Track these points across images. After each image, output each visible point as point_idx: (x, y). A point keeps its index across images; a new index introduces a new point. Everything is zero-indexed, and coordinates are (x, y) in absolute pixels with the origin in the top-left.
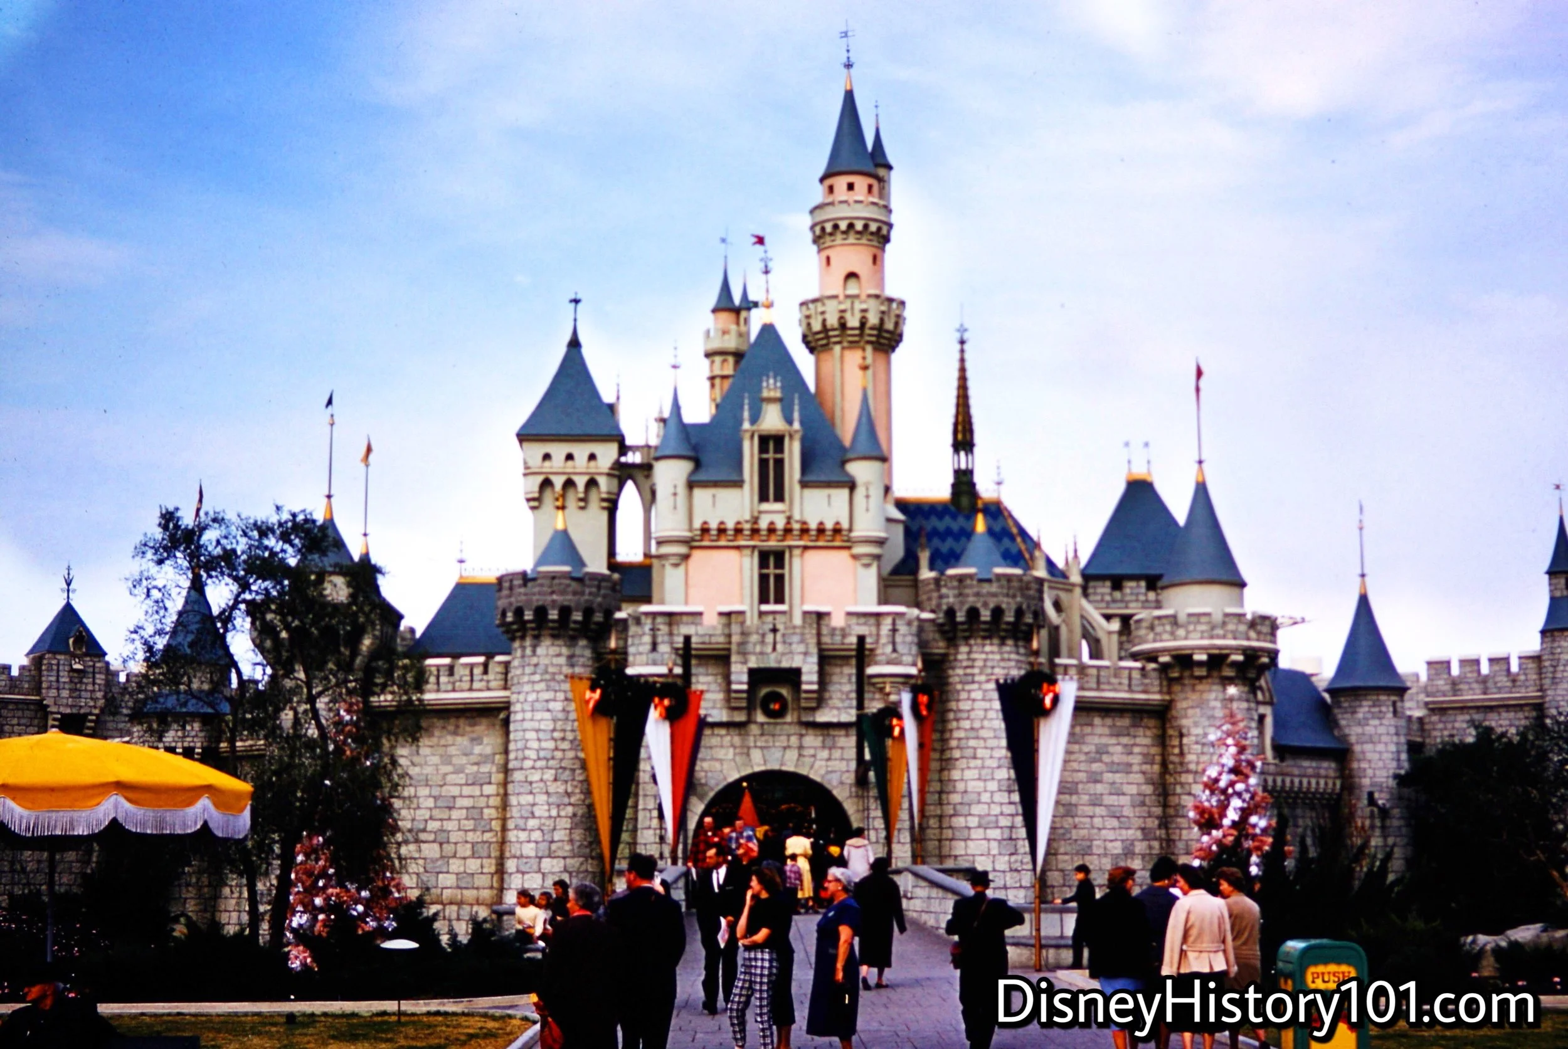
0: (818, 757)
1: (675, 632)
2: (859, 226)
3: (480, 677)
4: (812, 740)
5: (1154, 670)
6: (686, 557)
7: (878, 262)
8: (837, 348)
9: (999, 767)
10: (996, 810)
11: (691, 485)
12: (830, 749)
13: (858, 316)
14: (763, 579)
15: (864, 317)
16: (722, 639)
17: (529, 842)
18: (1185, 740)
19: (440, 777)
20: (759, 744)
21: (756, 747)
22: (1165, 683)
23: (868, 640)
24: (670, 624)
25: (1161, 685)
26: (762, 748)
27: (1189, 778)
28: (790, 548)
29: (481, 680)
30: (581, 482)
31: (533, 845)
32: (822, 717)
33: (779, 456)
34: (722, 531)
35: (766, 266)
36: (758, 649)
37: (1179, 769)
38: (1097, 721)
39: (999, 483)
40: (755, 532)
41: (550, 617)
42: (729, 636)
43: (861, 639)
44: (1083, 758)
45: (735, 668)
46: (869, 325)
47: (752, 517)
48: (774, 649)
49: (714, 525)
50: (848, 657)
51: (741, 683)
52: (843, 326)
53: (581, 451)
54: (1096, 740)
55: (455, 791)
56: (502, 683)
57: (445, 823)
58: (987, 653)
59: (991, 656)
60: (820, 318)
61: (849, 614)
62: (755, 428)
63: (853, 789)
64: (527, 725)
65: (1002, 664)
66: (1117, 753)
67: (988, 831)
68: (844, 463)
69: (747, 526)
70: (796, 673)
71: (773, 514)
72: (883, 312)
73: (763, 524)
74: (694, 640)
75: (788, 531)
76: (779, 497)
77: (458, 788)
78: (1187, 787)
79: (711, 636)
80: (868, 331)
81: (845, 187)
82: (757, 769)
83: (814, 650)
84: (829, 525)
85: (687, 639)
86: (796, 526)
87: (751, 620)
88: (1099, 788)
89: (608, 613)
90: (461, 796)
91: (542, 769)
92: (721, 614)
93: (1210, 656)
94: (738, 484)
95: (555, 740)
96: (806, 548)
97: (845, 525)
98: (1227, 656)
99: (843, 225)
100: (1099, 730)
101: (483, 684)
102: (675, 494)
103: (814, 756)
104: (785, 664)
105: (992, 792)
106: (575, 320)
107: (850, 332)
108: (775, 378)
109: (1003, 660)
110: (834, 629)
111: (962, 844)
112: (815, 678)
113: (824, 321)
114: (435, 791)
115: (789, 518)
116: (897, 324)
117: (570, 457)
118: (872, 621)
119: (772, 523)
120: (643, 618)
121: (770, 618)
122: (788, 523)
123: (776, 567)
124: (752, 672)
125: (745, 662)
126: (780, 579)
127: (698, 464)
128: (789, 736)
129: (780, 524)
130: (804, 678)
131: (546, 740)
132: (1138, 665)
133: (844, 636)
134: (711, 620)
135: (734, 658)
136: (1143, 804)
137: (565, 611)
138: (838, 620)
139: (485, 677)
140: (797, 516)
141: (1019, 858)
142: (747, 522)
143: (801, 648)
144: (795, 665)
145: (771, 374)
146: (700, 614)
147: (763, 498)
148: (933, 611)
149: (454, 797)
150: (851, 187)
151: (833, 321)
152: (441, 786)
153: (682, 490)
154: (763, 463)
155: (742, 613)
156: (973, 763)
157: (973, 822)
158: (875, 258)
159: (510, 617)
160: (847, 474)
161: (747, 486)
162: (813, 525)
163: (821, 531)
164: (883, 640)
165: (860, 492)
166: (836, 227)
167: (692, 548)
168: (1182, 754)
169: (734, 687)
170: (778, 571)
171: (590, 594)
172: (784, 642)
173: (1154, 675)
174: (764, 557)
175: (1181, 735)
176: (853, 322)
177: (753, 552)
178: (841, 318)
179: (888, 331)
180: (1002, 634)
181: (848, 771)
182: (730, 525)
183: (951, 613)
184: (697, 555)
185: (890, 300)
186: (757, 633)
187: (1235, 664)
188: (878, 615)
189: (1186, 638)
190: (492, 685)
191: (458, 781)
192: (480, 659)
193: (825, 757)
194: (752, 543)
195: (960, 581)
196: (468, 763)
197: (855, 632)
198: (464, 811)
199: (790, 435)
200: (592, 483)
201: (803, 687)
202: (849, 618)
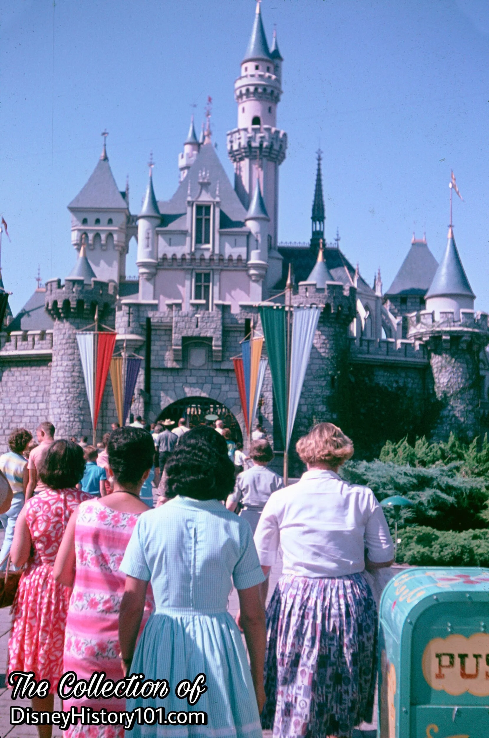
0: (223, 390)
1: (142, 315)
2: (260, 89)
3: (38, 342)
4: (219, 379)
6: (154, 275)
11: (157, 233)
12: (230, 384)
14: (198, 288)
16: (167, 320)
19: (17, 399)
20: (189, 381)
23: (251, 322)
24: (139, 311)
28: (213, 270)
29: (39, 344)
30: (104, 235)
32: (225, 366)
33: (207, 217)
34: (174, 260)
36: (188, 326)
39: (338, 240)
40: (193, 260)
42: (172, 318)
43: (248, 321)
45: (174, 336)
46: (264, 146)
47: (191, 252)
48: (197, 326)
49: (169, 256)
50: (240, 331)
51: (178, 345)
52: (249, 146)
56: (50, 345)
60: (238, 142)
61: (242, 306)
62: (194, 200)
69: (188, 257)
70: (210, 339)
71: (204, 250)
73: (198, 256)
74: (152, 320)
75: (212, 260)
76: (207, 241)
77: (26, 405)
79: (162, 318)
83: (220, 327)
84: (235, 257)
85: (149, 320)
86: (216, 258)
87: (185, 308)
90: (28, 409)
92: (167, 305)
94: (183, 233)
96: (222, 270)
97: (244, 257)
101: (39, 346)
102: (148, 238)
103: (220, 389)
104: (203, 334)
108: (206, 171)
110: (233, 315)
112: (220, 343)
113: (240, 143)
115: (213, 252)
117: (98, 221)
118: (255, 311)
119: (202, 255)
120: (123, 307)
121: (195, 308)
122: (212, 255)
123: (205, 281)
124: (185, 339)
125: (180, 333)
126: (207, 288)
128: (206, 376)
129: (207, 255)
130: (214, 343)
133: (238, 319)
134: (163, 309)
135: (174, 331)
138: (235, 310)
139: (41, 342)
140: (217, 252)
142: (188, 254)
143: (213, 326)
144: (209, 335)
145: (204, 169)
147: (198, 241)
149: (24, 410)
152: (17, 404)
153: (152, 236)
154: (198, 221)
158: (270, 109)
159: (51, 307)
160: (246, 228)
161: (189, 235)
162: (226, 257)
163: (230, 260)
165: (253, 238)
167: (158, 269)
169: (174, 347)
170: (206, 284)
171: (95, 294)
172: (203, 322)
174: (198, 276)
177: (192, 272)
182: (179, 256)
184: (160, 274)
186: (188, 316)
188: (258, 307)
190: (45, 346)
191: (26, 401)
192: (38, 332)
193: (226, 390)
194: (191, 267)
195: (306, 289)
196: (31, 391)
197: (244, 317)
198: (29, 418)
199: (214, 204)
200: (110, 235)
201: (214, 348)
202: (241, 308)
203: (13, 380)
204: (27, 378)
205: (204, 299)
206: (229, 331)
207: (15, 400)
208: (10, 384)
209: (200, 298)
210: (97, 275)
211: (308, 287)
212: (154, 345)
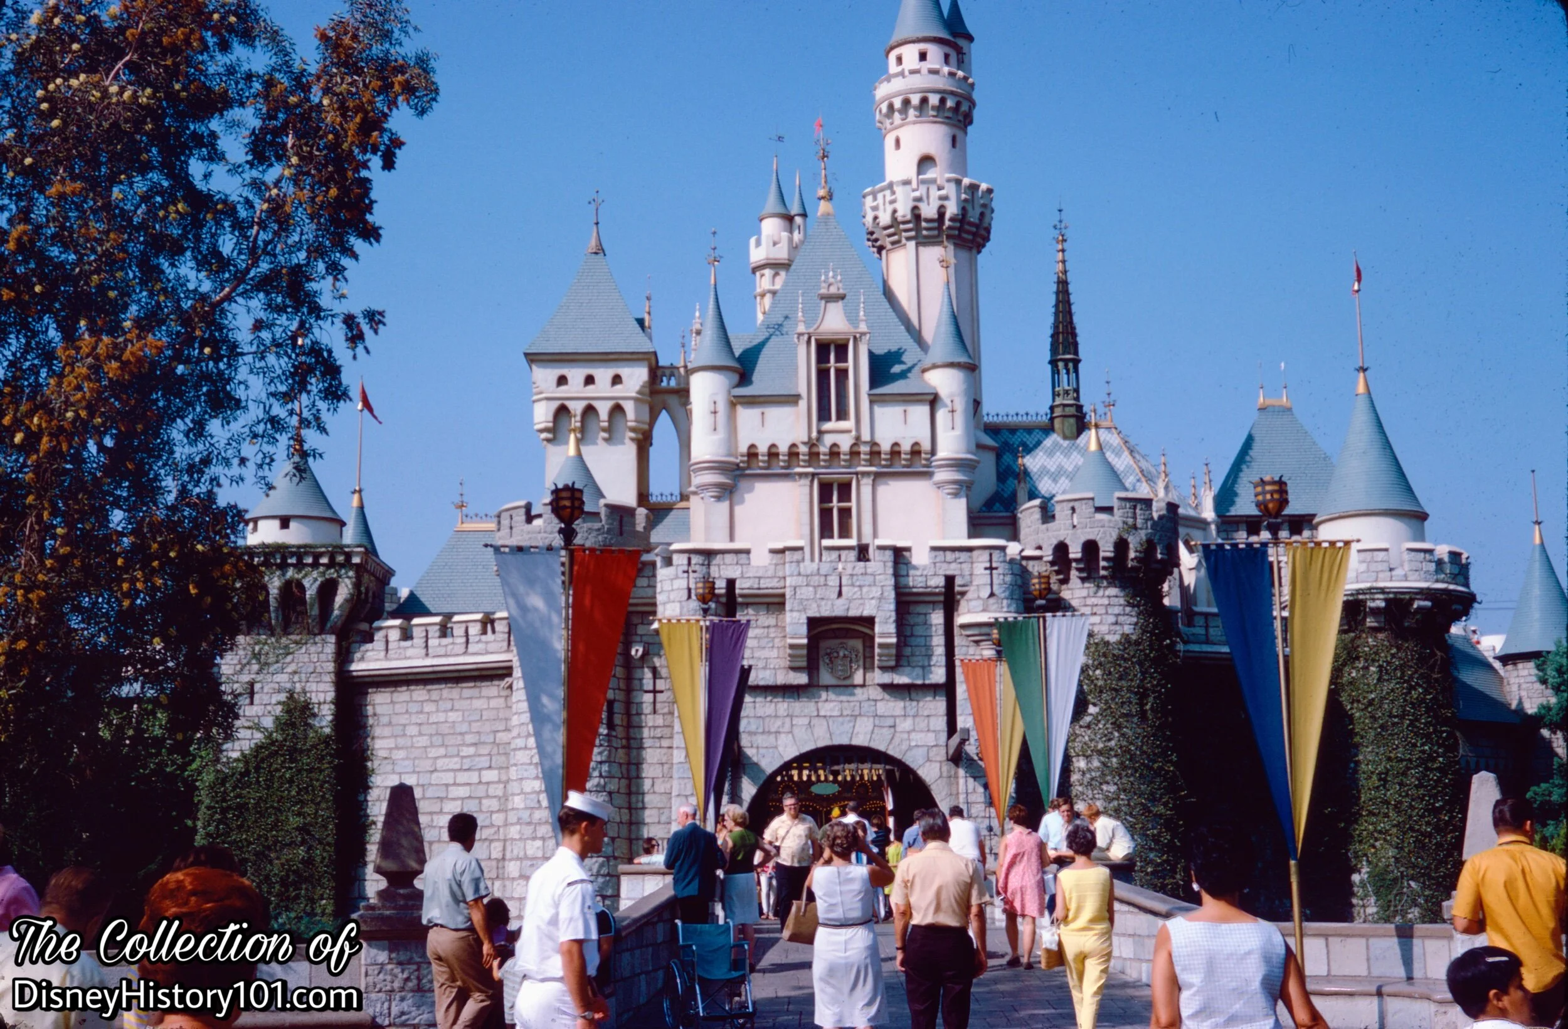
0: (899, 729)
1: (715, 574)
2: (934, 100)
3: (477, 638)
4: (890, 707)
6: (732, 489)
7: (958, 145)
8: (913, 243)
11: (735, 402)
12: (914, 716)
13: (935, 205)
14: (825, 514)
15: (942, 207)
16: (774, 583)
17: (534, 839)
19: (430, 762)
20: (822, 713)
21: (818, 716)
23: (958, 581)
24: (709, 565)
26: (825, 716)
28: (857, 474)
29: (479, 641)
30: (603, 408)
31: (539, 843)
32: (902, 678)
33: (841, 365)
34: (773, 454)
35: (824, 151)
36: (820, 594)
40: (814, 456)
42: (783, 578)
43: (950, 580)
45: (788, 616)
46: (948, 216)
47: (810, 438)
48: (840, 594)
49: (763, 448)
50: (934, 603)
51: (800, 637)
52: (917, 216)
53: (603, 374)
55: (448, 778)
56: (505, 644)
57: (435, 817)
60: (889, 209)
61: (934, 549)
62: (811, 330)
63: (945, 768)
68: (923, 372)
69: (803, 449)
70: (870, 621)
71: (836, 435)
72: (965, 202)
73: (824, 447)
74: (738, 585)
75: (854, 453)
76: (842, 415)
77: (452, 774)
79: (760, 578)
80: (947, 223)
81: (917, 56)
82: (820, 744)
83: (891, 595)
84: (906, 447)
85: (731, 583)
86: (865, 449)
87: (811, 558)
90: (454, 786)
92: (774, 552)
93: (1389, 602)
94: (792, 399)
96: (877, 476)
97: (926, 445)
98: (1411, 602)
99: (915, 99)
101: (480, 646)
102: (715, 412)
103: (894, 726)
104: (853, 613)
106: (598, 224)
107: (925, 225)
108: (834, 270)
110: (916, 569)
112: (892, 628)
113: (895, 211)
115: (858, 438)
116: (982, 214)
117: (589, 380)
118: (964, 556)
119: (835, 445)
120: (675, 557)
121: (833, 556)
122: (854, 445)
123: (841, 500)
124: (813, 623)
125: (805, 610)
126: (845, 513)
127: (742, 373)
128: (860, 703)
129: (845, 446)
130: (877, 629)
133: (928, 578)
134: (761, 559)
135: (788, 607)
138: (920, 557)
139: (484, 638)
140: (866, 436)
142: (804, 443)
143: (874, 592)
144: (866, 613)
145: (831, 265)
146: (747, 552)
147: (824, 415)
148: (1040, 548)
149: (447, 785)
150: (923, 56)
151: (904, 212)
152: (431, 773)
153: (722, 407)
154: (823, 375)
155: (801, 549)
158: (954, 140)
160: (927, 384)
161: (803, 404)
162: (885, 447)
163: (895, 452)
164: (977, 581)
165: (942, 405)
166: (906, 103)
167: (737, 477)
169: (791, 642)
170: (844, 505)
171: (609, 530)
172: (853, 585)
174: (826, 489)
176: (929, 211)
177: (812, 482)
178: (915, 208)
179: (971, 224)
180: (1128, 574)
181: (936, 746)
182: (783, 448)
183: (1061, 549)
184: (743, 484)
185: (973, 187)
186: (818, 575)
187: (1420, 612)
188: (970, 549)
189: (1356, 581)
190: (492, 647)
191: (451, 766)
192: (479, 616)
193: (907, 729)
194: (811, 470)
195: (1073, 509)
196: (464, 745)
197: (942, 572)
198: (459, 802)
199: (855, 338)
200: (617, 410)
201: (878, 640)
202: (934, 553)
203: (419, 721)
204: (453, 716)
206: (909, 603)
207: (427, 765)
208: (412, 730)
210: (605, 493)
211: (1077, 505)
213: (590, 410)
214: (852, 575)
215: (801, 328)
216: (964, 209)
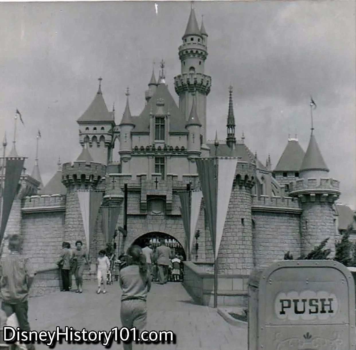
0: (173, 227)
1: (121, 182)
2: (195, 51)
4: (170, 221)
5: (296, 200)
6: (130, 159)
7: (202, 65)
8: (187, 92)
9: (239, 232)
10: (238, 247)
11: (132, 134)
12: (177, 225)
13: (194, 80)
14: (157, 166)
15: (196, 81)
16: (138, 185)
18: (307, 224)
20: (151, 223)
21: (150, 224)
22: (301, 204)
23: (191, 186)
24: (120, 180)
25: (299, 205)
27: (309, 237)
28: (166, 156)
30: (98, 137)
32: (173, 213)
33: (163, 124)
34: (142, 149)
35: (163, 65)
36: (150, 188)
37: (306, 234)
38: (276, 217)
39: (243, 138)
40: (154, 149)
41: (78, 178)
42: (141, 184)
43: (189, 185)
44: (271, 230)
45: (142, 195)
46: (197, 83)
47: (153, 145)
48: (156, 189)
49: (139, 147)
51: (145, 201)
52: (189, 84)
53: (99, 127)
54: (276, 224)
58: (235, 191)
59: (236, 192)
61: (184, 176)
62: (154, 114)
64: (70, 216)
65: (240, 195)
66: (283, 228)
67: (235, 255)
68: (186, 127)
69: (151, 148)
70: (165, 197)
71: (160, 144)
72: (202, 79)
73: (157, 147)
74: (128, 185)
75: (165, 149)
76: (163, 138)
78: (309, 240)
79: (134, 184)
80: (197, 86)
81: (190, 39)
82: (150, 231)
83: (171, 189)
84: (180, 148)
85: (126, 185)
86: (168, 148)
87: (149, 178)
88: (276, 241)
89: (99, 177)
90: (51, 242)
91: (74, 231)
92: (138, 176)
93: (316, 194)
94: (148, 134)
95: (79, 221)
96: (172, 156)
97: (185, 148)
98: (322, 194)
99: (189, 51)
100: (277, 220)
102: (126, 137)
103: (171, 227)
104: (160, 194)
105: (236, 241)
106: (100, 86)
107: (191, 86)
109: (240, 194)
110: (179, 182)
111: (225, 259)
112: (171, 199)
113: (182, 83)
114: (43, 240)
115: (166, 145)
116: (208, 84)
117: (95, 129)
118: (193, 179)
119: (160, 147)
120: (110, 177)
121: (155, 177)
122: (165, 147)
123: (161, 163)
124: (148, 196)
125: (146, 193)
126: (163, 166)
127: (134, 126)
128: (162, 220)
129: (163, 147)
130: (167, 199)
131: (76, 221)
132: (291, 198)
133: (182, 185)
134: (134, 179)
135: (142, 191)
136: (293, 247)
137: (83, 176)
138: (180, 178)
140: (168, 144)
141: (246, 264)
142: (151, 146)
143: (166, 188)
144: (164, 194)
146: (131, 176)
147: (157, 138)
150: (192, 39)
151: (185, 82)
153: (128, 135)
154: (157, 126)
155: (146, 175)
156: (229, 230)
157: (229, 251)
158: (200, 62)
159: (65, 179)
160: (187, 130)
161: (151, 135)
163: (177, 150)
165: (191, 136)
166: (187, 52)
167: (132, 156)
168: (307, 229)
169: (142, 202)
170: (162, 164)
171: (93, 170)
172: (160, 186)
173: (296, 201)
174: (157, 159)
175: (306, 222)
176: (192, 82)
177: (153, 157)
178: (188, 81)
180: (240, 184)
182: (145, 148)
184: (133, 158)
185: (205, 76)
186: (150, 183)
187: (324, 197)
188: (195, 177)
189: (308, 188)
194: (153, 154)
197: (186, 183)
199: (167, 117)
200: (102, 137)
201: (167, 202)
202: (184, 178)
205: (161, 172)
206: (176, 191)
209: (158, 172)
212: (129, 201)
213: (94, 137)
214: (160, 183)
215: (151, 113)
216: (202, 82)
